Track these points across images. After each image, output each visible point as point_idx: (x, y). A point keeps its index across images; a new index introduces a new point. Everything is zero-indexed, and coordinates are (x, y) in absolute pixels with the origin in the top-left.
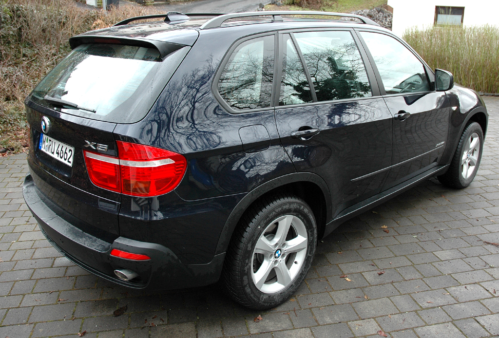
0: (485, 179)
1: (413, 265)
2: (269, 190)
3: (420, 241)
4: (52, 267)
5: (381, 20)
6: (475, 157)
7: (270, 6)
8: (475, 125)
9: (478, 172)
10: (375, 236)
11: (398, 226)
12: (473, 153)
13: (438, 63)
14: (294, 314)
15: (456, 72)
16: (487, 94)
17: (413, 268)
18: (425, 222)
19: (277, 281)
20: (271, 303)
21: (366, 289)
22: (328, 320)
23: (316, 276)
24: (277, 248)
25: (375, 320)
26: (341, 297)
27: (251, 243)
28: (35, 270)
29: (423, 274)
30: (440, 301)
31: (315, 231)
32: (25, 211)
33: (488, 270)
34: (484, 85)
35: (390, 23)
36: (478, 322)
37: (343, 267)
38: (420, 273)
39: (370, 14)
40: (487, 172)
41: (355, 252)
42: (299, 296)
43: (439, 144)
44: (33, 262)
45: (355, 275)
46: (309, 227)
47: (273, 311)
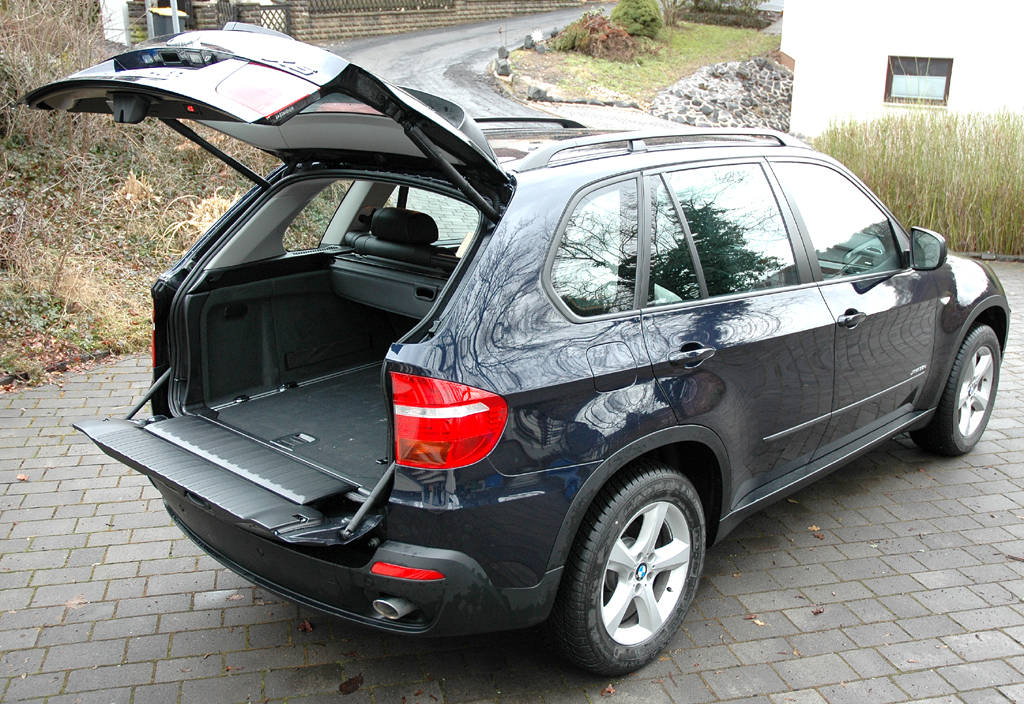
0: (1005, 437)
1: (876, 597)
2: (635, 456)
3: (885, 555)
4: (192, 610)
5: (765, 85)
6: (984, 394)
7: (522, 52)
8: (985, 330)
9: (991, 424)
10: (799, 546)
11: (839, 526)
12: (980, 386)
13: (898, 191)
14: (671, 682)
15: (936, 211)
16: (1003, 256)
17: (876, 604)
18: (893, 519)
19: (637, 622)
20: (630, 662)
21: (795, 639)
22: (734, 692)
23: (700, 618)
24: (640, 562)
25: (819, 692)
26: (749, 652)
27: (603, 550)
28: (159, 616)
29: (895, 612)
30: (933, 660)
31: (704, 532)
32: (98, 505)
33: (1016, 607)
34: (997, 237)
35: (785, 94)
36: (1004, 695)
37: (746, 600)
38: (890, 611)
39: (743, 72)
40: (1008, 424)
41: (765, 573)
42: (673, 651)
43: (917, 370)
44: (151, 601)
45: (771, 614)
46: (693, 525)
47: (633, 678)
